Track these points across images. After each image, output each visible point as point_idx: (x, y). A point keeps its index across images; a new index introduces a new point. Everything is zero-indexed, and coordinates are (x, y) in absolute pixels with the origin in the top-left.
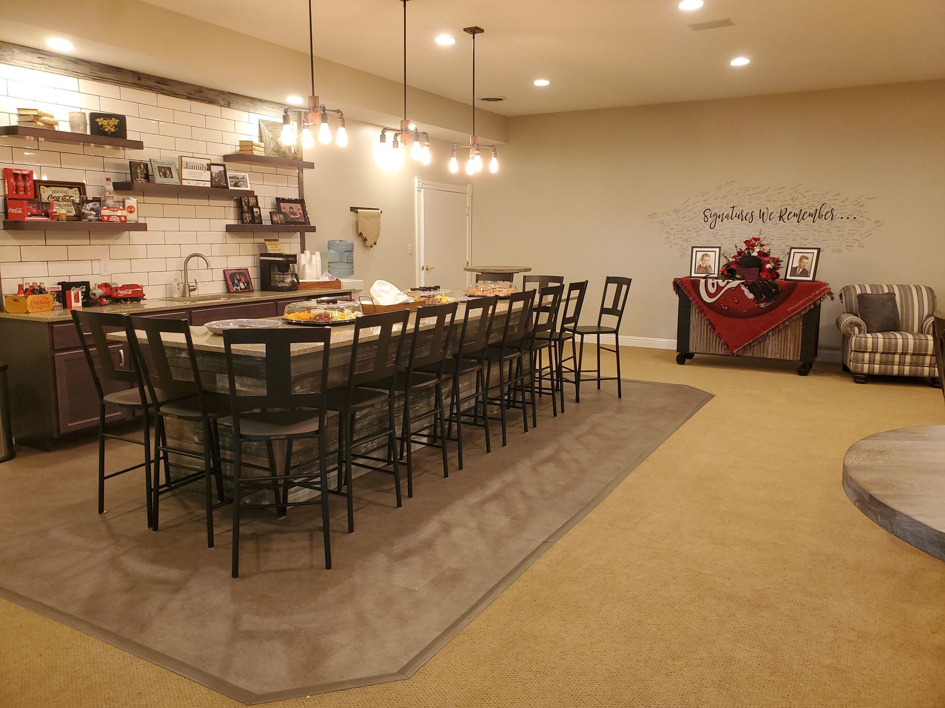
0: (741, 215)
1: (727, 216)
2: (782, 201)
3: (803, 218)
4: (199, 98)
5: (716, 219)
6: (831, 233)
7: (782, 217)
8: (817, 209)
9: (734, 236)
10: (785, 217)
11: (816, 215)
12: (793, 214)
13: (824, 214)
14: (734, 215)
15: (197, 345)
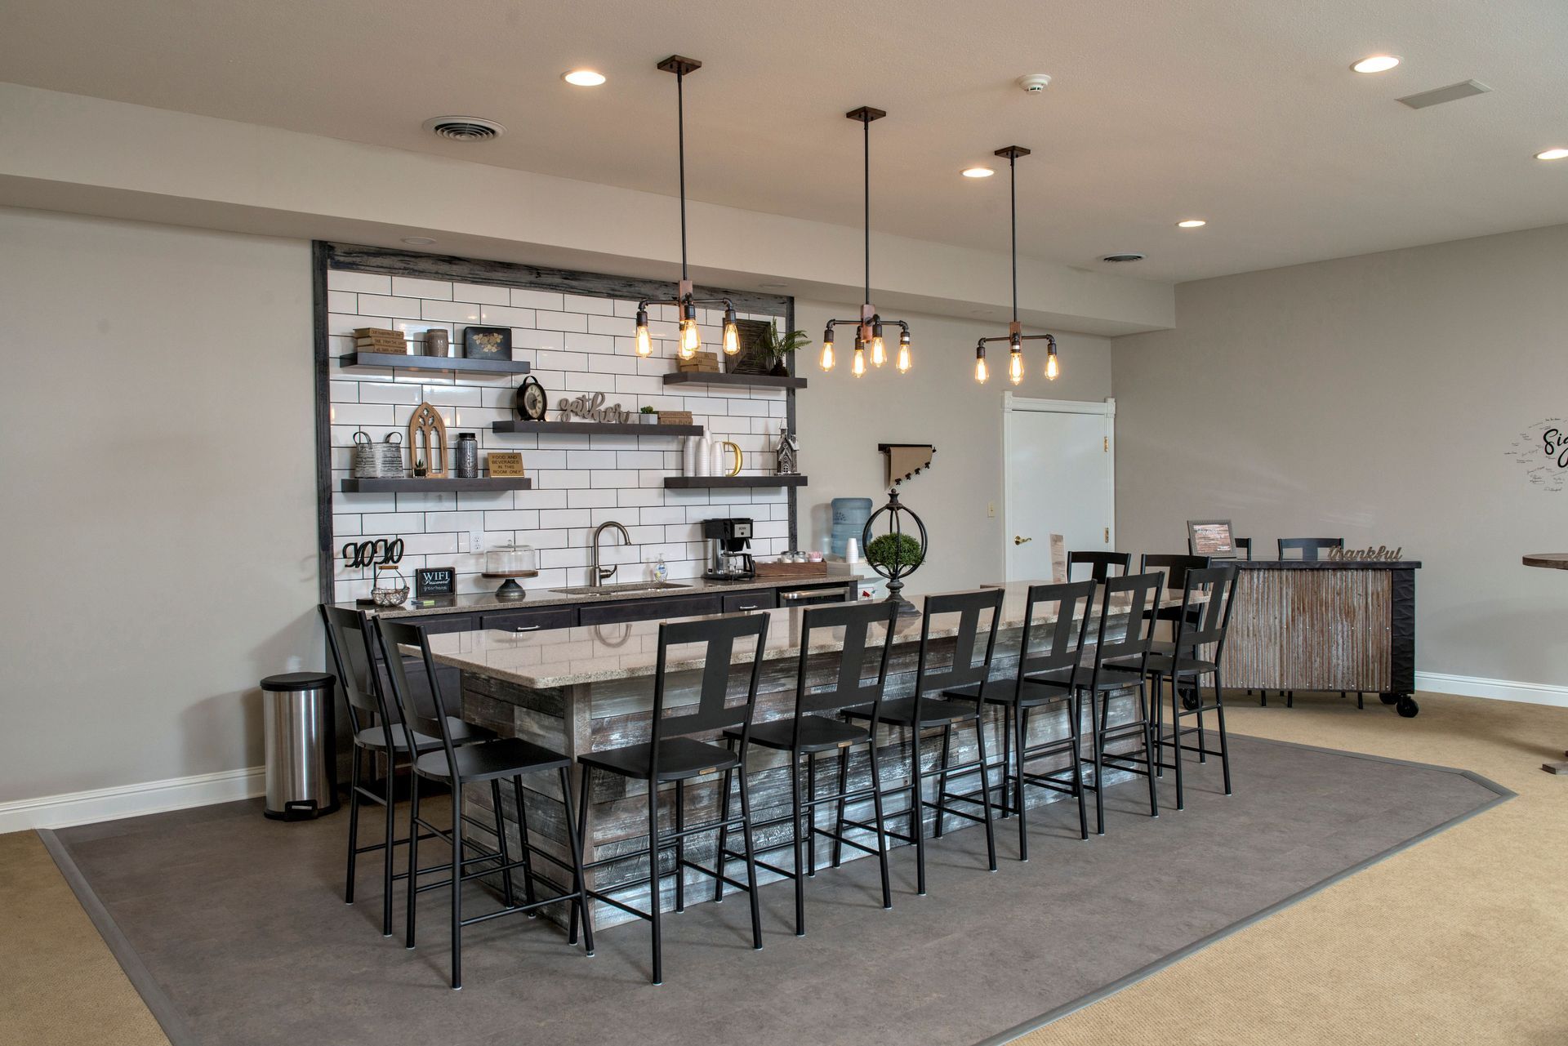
4: (626, 294)
15: (437, 656)
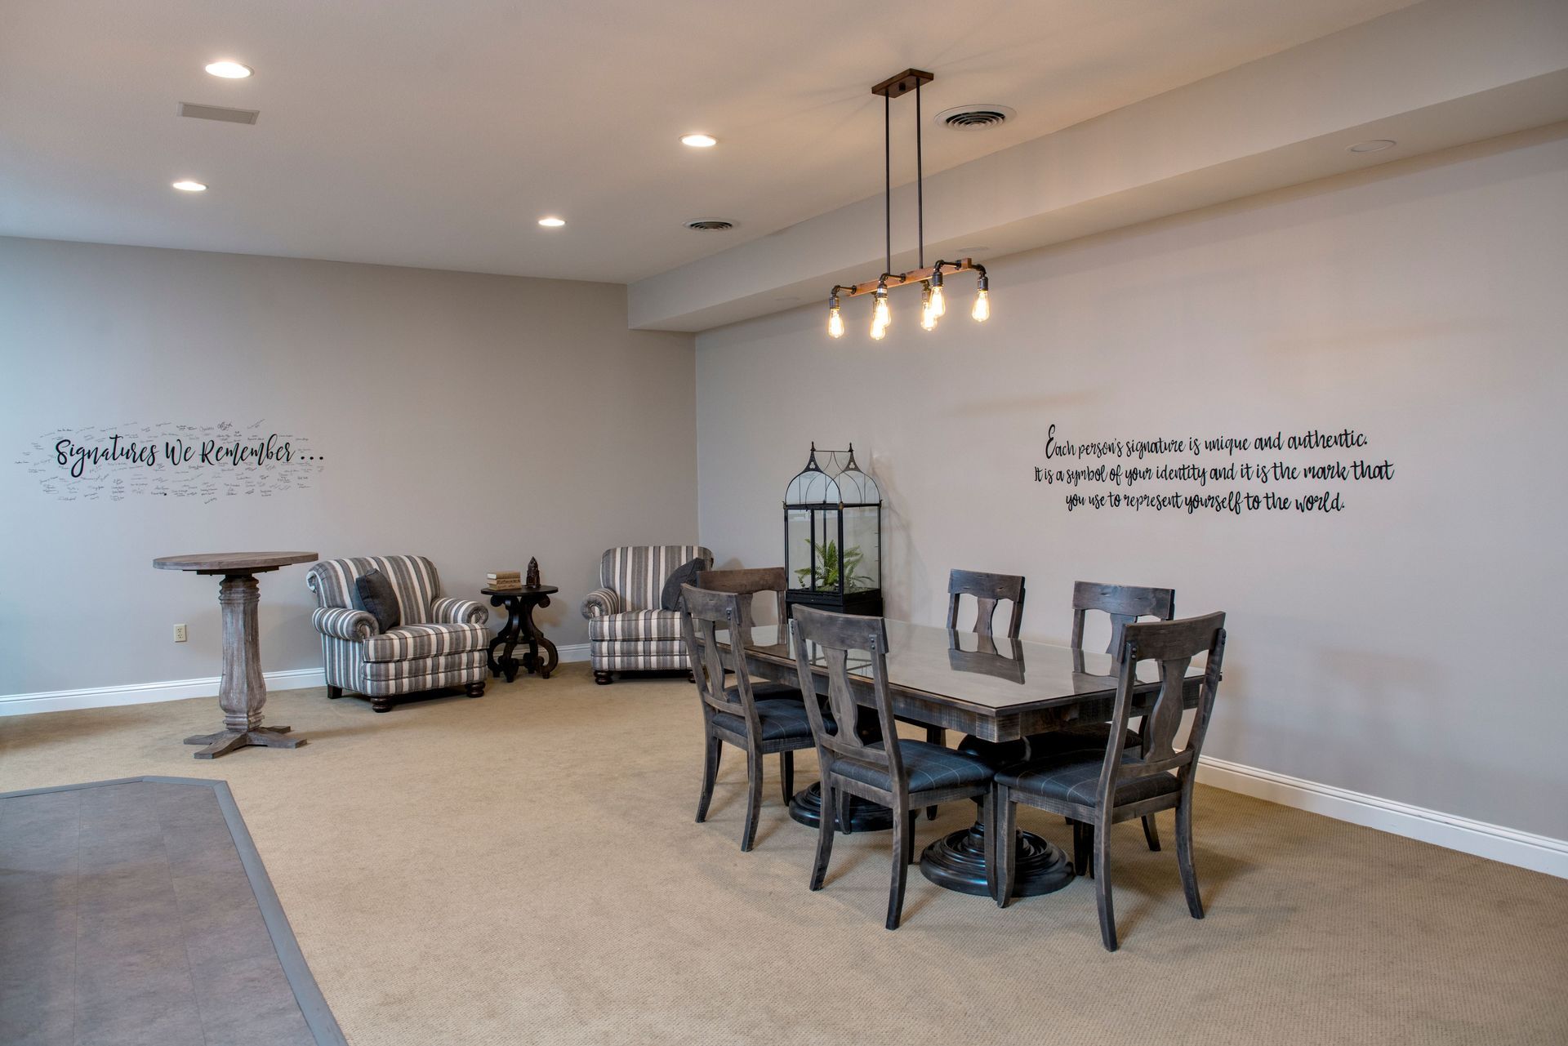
0: (131, 451)
1: (105, 454)
2: (205, 430)
3: (241, 457)
5: (83, 458)
6: (288, 481)
7: (206, 455)
8: (263, 444)
9: (122, 490)
10: (211, 457)
11: (263, 453)
12: (224, 451)
13: (275, 452)
14: (118, 452)
